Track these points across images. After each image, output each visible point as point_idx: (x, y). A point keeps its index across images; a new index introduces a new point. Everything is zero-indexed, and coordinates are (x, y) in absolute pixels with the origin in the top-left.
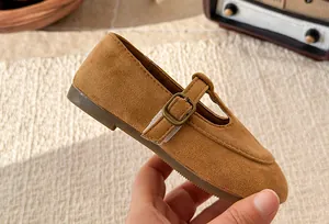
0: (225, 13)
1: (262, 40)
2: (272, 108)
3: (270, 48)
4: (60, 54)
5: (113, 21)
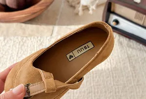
0: (113, 24)
2: (132, 74)
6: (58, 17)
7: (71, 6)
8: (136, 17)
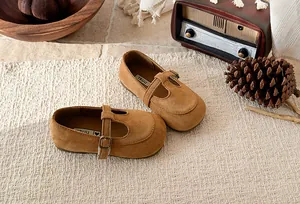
0: (186, 35)
1: (211, 55)
3: (215, 61)
4: (69, 58)
5: (107, 38)
6: (108, 31)
7: (127, 15)
8: (214, 24)
